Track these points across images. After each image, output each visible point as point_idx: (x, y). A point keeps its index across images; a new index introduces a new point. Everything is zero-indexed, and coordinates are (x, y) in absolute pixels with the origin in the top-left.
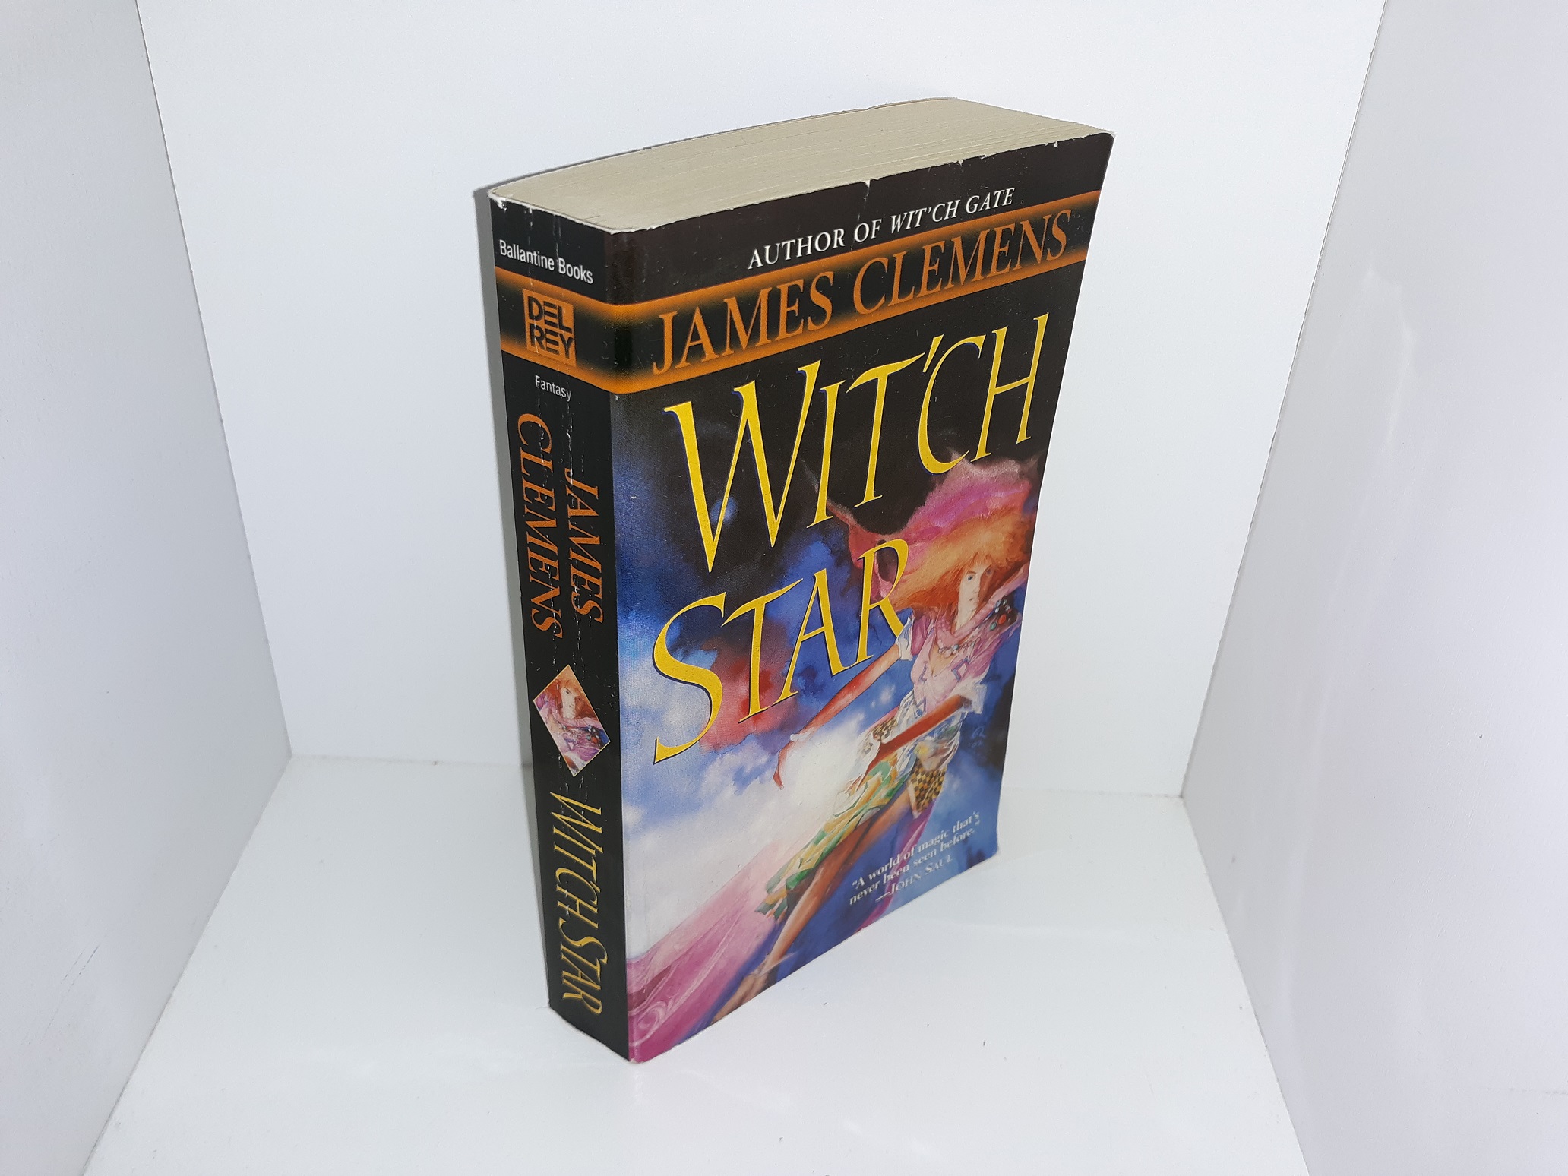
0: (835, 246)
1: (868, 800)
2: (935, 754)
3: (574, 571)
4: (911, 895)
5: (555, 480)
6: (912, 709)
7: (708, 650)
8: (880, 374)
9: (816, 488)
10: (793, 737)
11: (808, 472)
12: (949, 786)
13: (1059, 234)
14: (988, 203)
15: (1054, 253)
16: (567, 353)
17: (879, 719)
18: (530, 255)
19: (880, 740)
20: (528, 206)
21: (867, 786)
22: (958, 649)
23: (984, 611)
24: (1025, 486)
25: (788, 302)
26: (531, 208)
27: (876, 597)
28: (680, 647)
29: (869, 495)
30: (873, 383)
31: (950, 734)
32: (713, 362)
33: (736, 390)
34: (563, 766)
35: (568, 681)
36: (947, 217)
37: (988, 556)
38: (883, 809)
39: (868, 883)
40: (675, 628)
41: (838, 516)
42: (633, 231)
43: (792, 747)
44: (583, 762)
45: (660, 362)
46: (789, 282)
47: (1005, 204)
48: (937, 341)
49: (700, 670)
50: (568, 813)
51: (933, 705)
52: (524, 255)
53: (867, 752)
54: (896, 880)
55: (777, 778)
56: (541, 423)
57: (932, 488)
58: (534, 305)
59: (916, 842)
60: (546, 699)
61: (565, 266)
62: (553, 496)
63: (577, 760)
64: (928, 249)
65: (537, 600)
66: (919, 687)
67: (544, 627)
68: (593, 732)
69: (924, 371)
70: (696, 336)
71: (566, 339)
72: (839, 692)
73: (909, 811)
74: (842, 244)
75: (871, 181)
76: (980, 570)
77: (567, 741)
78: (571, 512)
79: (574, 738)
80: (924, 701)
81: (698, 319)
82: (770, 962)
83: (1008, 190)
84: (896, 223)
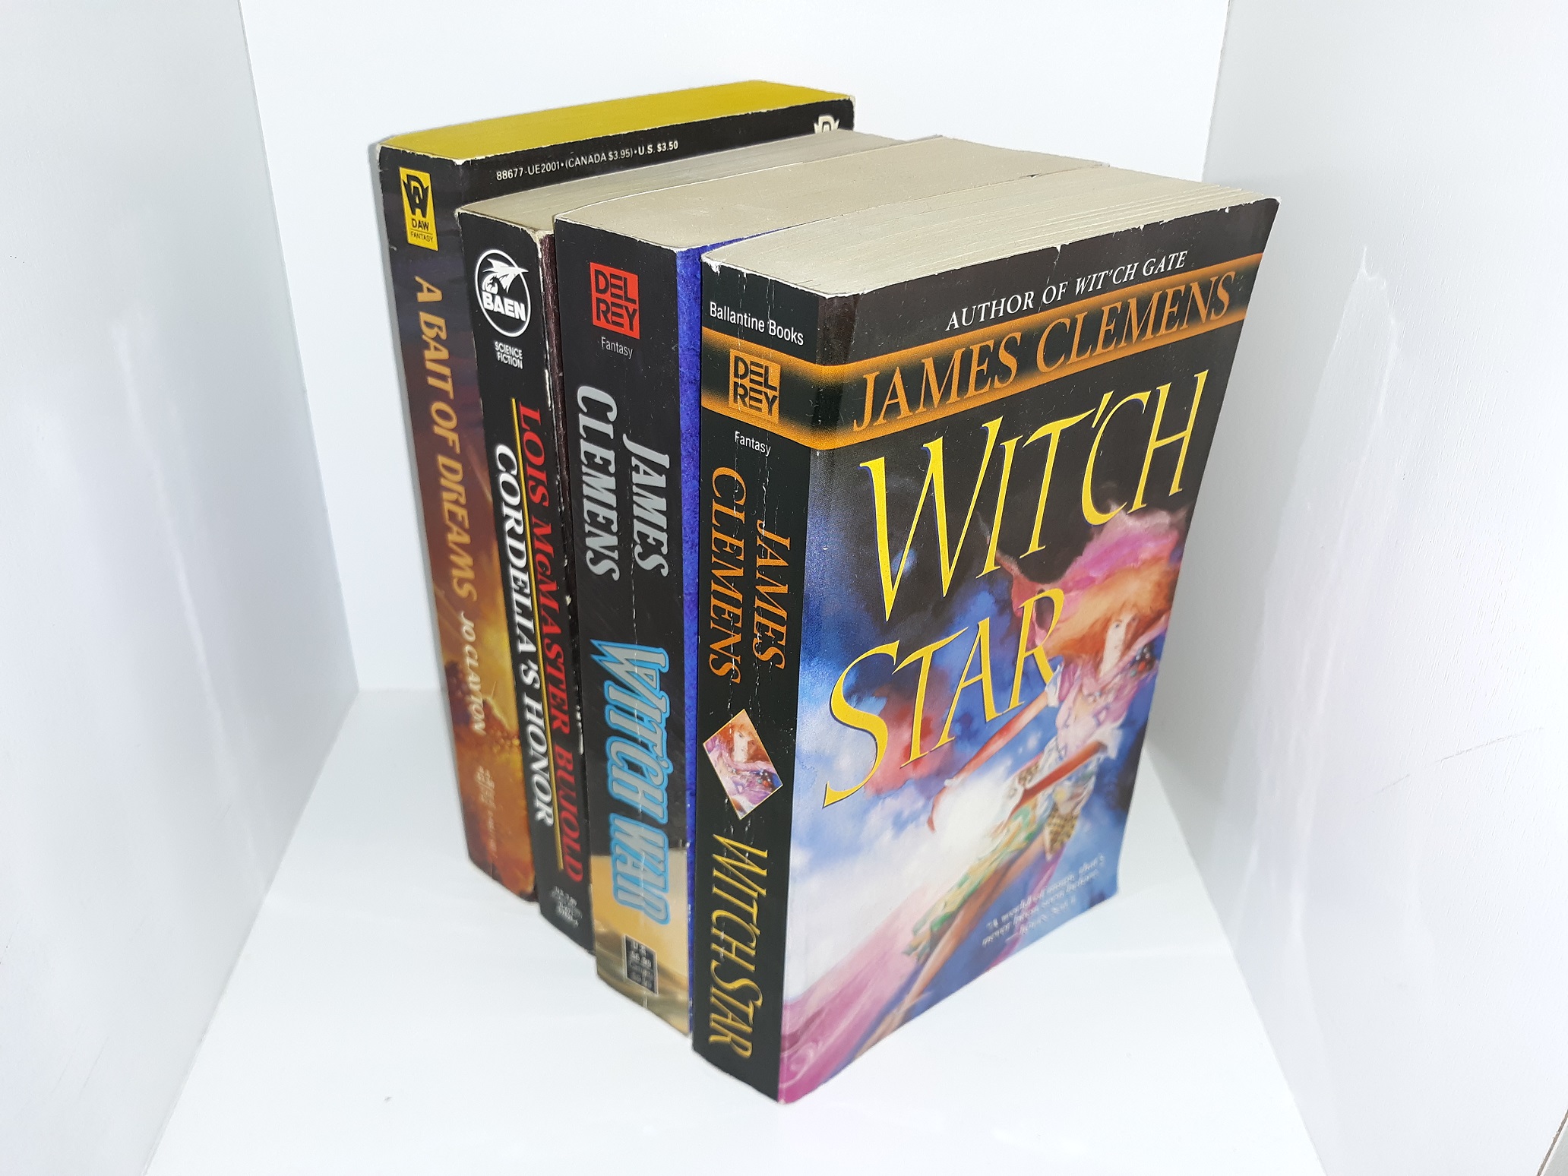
0: (1025, 308)
1: (1009, 843)
2: (1072, 798)
3: (758, 618)
4: (1037, 935)
5: (746, 531)
6: (1054, 755)
7: (878, 697)
8: (1054, 429)
9: (988, 540)
10: (947, 782)
11: (982, 524)
12: (1081, 830)
13: (1223, 295)
14: (1163, 266)
15: (1218, 312)
16: (770, 411)
17: (1024, 766)
18: (740, 317)
19: (1024, 785)
20: (743, 270)
21: (1008, 831)
22: (1101, 695)
23: (1127, 658)
24: (1174, 535)
25: (979, 361)
26: (746, 272)
27: (1032, 644)
28: (854, 694)
29: (1034, 546)
30: (1047, 438)
31: (1085, 778)
32: (908, 419)
33: (925, 445)
34: (730, 809)
35: (742, 725)
36: (1125, 280)
37: (1135, 605)
38: (1021, 852)
39: (1001, 924)
40: (852, 674)
41: (1004, 566)
42: (846, 295)
43: (946, 791)
44: (751, 805)
45: (860, 418)
46: (980, 342)
47: (1178, 266)
48: (1107, 397)
49: (869, 716)
50: (730, 855)
51: (1074, 750)
52: (734, 317)
53: (1013, 795)
54: (1025, 921)
55: (930, 822)
56: (736, 476)
57: (1090, 538)
58: (741, 365)
59: (1046, 884)
60: (717, 742)
61: (776, 328)
62: (742, 547)
63: (745, 802)
64: (1106, 310)
65: (716, 646)
66: (1062, 733)
67: (722, 672)
68: (765, 776)
69: (1093, 426)
70: (894, 395)
71: (771, 397)
72: (991, 738)
73: (1043, 854)
74: (1031, 306)
75: (1062, 246)
76: (1126, 618)
77: (736, 784)
78: (760, 562)
79: (744, 781)
80: (1066, 747)
81: (897, 379)
82: (908, 1002)
83: (1182, 253)
84: (1080, 286)
